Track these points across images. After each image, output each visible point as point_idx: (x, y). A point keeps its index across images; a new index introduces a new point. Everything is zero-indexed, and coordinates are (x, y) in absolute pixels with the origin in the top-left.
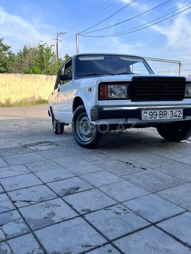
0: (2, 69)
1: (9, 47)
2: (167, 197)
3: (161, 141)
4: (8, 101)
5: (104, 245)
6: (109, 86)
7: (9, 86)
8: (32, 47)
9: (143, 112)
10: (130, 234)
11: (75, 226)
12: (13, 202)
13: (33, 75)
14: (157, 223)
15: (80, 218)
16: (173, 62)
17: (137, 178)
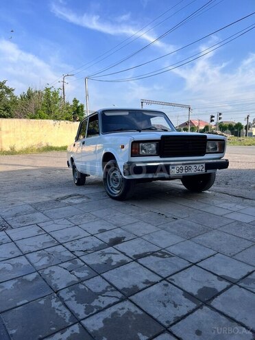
0: (5, 113)
1: (13, 90)
2: (201, 243)
3: (184, 192)
4: (12, 149)
5: (160, 281)
6: (141, 144)
7: (14, 132)
8: (38, 90)
9: (171, 167)
10: (178, 272)
11: (133, 269)
12: (72, 252)
13: (40, 120)
14: (197, 263)
15: (134, 262)
16: (183, 106)
17: (172, 227)
